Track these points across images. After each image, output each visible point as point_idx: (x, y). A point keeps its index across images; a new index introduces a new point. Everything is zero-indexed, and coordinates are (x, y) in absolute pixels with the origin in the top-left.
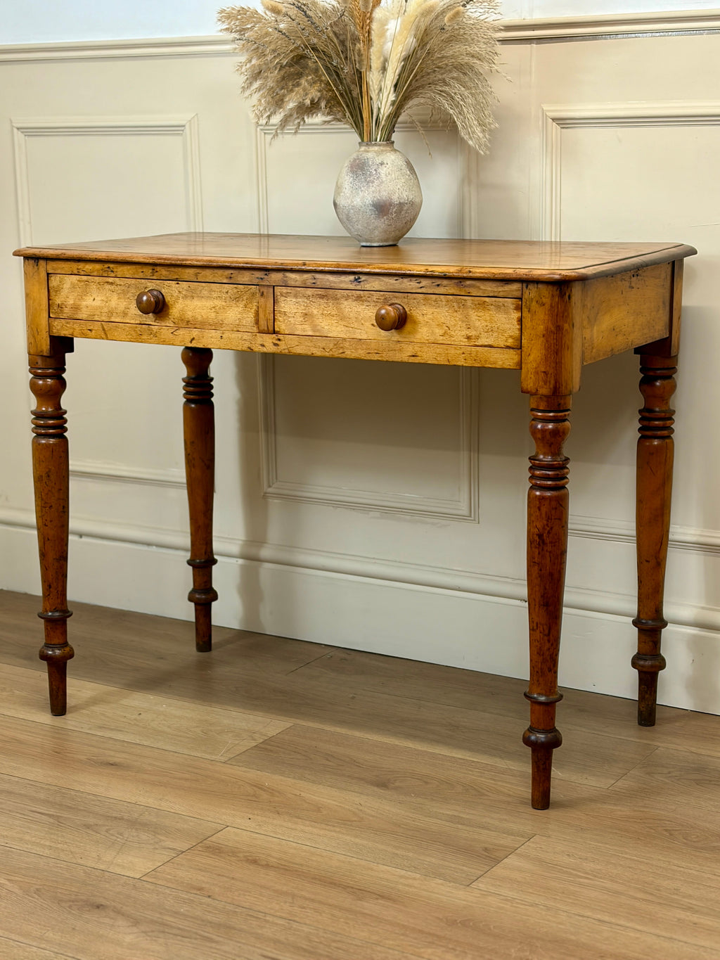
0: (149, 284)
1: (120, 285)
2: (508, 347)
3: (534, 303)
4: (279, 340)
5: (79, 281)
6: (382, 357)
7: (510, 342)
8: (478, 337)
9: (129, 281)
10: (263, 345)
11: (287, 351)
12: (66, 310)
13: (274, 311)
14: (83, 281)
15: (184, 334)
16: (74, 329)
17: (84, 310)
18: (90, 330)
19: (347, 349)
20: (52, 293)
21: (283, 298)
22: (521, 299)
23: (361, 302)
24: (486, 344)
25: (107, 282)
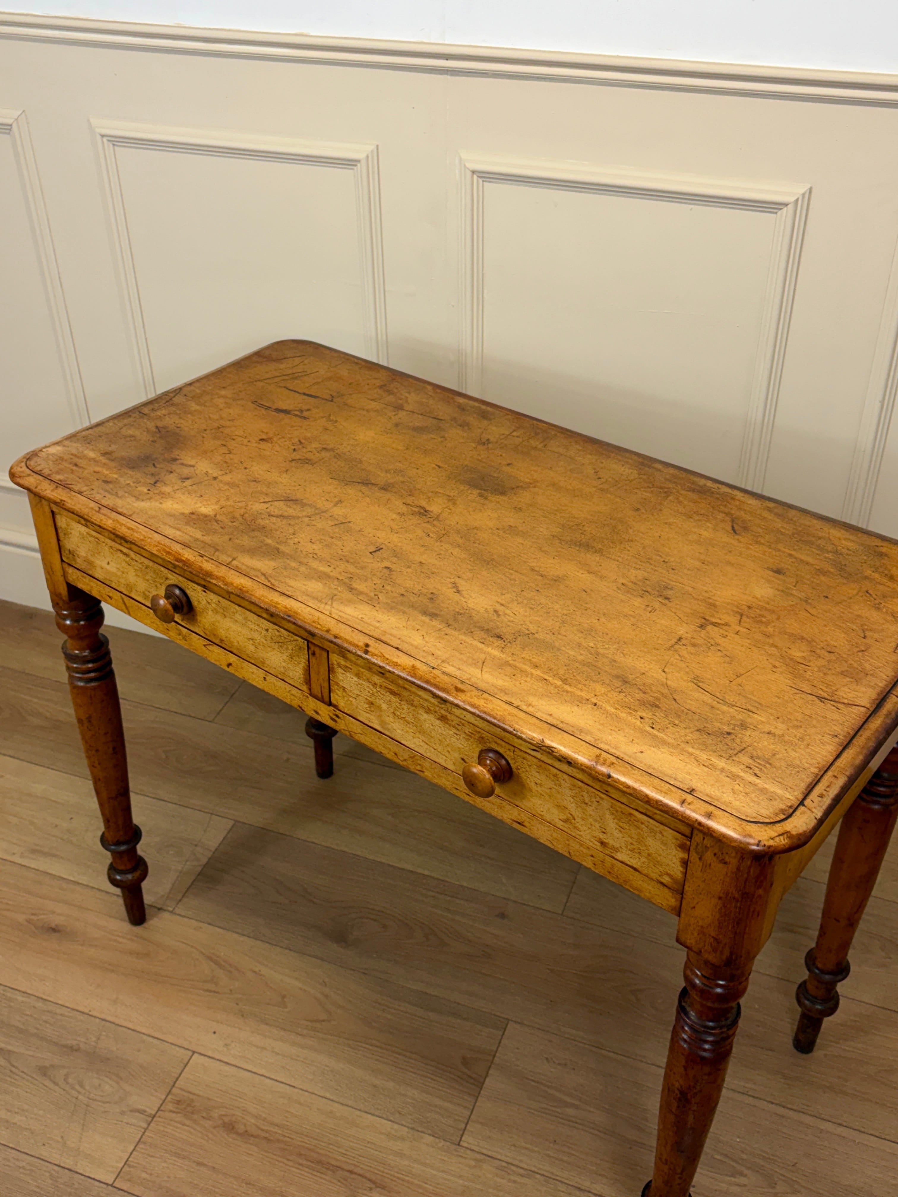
0: (170, 576)
1: (136, 561)
2: (662, 884)
4: (337, 716)
5: (87, 533)
6: (474, 801)
8: (617, 850)
9: (147, 562)
10: (317, 713)
11: (347, 733)
12: (79, 560)
13: (329, 679)
14: (92, 536)
15: (219, 654)
16: (91, 587)
17: (98, 569)
18: (110, 597)
19: (427, 770)
20: (61, 535)
21: (340, 670)
23: (447, 726)
24: (629, 863)
25: (121, 551)
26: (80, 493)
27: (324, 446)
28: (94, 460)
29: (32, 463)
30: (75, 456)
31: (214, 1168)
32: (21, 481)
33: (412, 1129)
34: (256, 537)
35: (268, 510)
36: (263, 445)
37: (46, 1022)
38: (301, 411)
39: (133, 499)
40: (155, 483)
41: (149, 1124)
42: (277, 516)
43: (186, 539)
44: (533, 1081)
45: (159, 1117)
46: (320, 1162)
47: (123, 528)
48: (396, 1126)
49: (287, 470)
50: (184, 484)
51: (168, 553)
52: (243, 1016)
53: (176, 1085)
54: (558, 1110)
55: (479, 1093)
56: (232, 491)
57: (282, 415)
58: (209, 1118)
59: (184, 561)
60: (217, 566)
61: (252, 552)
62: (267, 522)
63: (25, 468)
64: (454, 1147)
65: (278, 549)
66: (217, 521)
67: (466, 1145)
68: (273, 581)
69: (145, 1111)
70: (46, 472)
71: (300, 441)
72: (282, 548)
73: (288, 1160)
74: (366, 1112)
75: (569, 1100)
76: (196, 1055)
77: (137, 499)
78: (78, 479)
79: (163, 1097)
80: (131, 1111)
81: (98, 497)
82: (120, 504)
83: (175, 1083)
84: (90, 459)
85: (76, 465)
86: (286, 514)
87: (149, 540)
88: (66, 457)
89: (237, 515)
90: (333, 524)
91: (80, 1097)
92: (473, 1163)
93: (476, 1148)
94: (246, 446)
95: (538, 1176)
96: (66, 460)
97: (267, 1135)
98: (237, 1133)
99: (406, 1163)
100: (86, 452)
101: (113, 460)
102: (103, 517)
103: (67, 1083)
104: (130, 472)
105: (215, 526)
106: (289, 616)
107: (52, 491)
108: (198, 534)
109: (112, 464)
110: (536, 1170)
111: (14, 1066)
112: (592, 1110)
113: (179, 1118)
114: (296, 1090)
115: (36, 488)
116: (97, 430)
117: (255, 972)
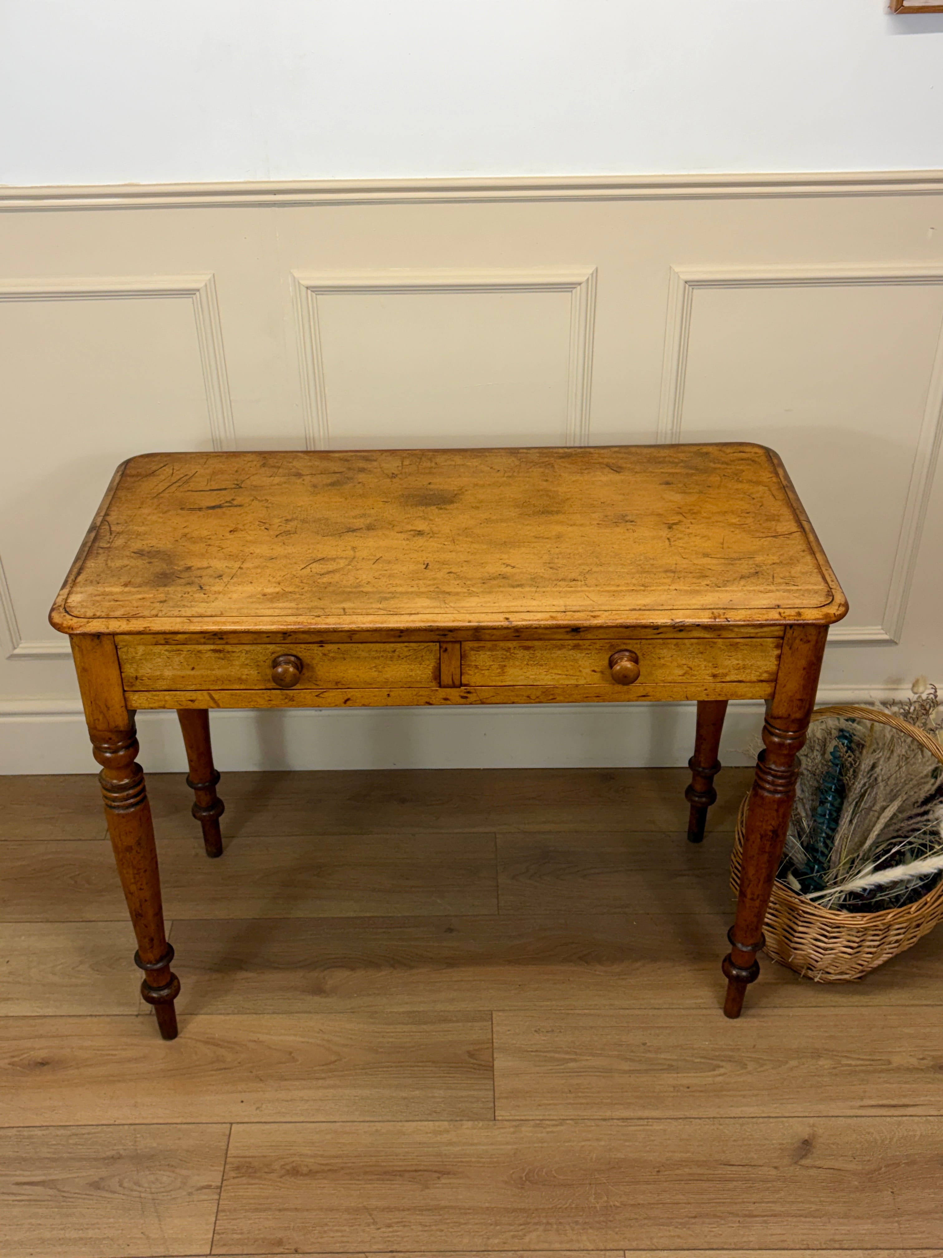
2: (762, 681)
3: (797, 641)
7: (765, 676)
8: (725, 674)
13: (461, 665)
19: (559, 695)
21: (472, 652)
22: (782, 638)
23: (579, 651)
24: (736, 680)
31: (296, 1209)
33: (451, 1120)
41: (220, 1194)
44: (532, 1051)
45: (226, 1186)
46: (385, 1173)
48: (437, 1123)
52: (261, 1080)
53: (229, 1155)
54: (562, 1067)
55: (494, 1075)
58: (273, 1171)
64: (491, 1123)
67: (500, 1118)
69: (211, 1186)
73: (358, 1180)
74: (407, 1121)
75: (567, 1056)
76: (234, 1126)
79: (222, 1169)
80: (198, 1190)
83: (226, 1154)
91: (143, 1195)
92: (512, 1130)
93: (511, 1118)
95: (568, 1122)
97: (329, 1167)
98: (302, 1175)
99: (458, 1149)
103: (124, 1188)
110: (565, 1118)
111: (65, 1192)
112: (588, 1058)
113: (244, 1180)
114: (338, 1124)
117: (255, 1041)
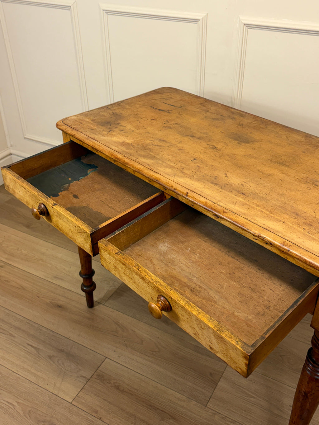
26: (81, 132)
27: (176, 123)
28: (88, 122)
29: (65, 121)
30: (81, 120)
31: (110, 402)
32: (60, 127)
33: (188, 397)
34: (147, 152)
35: (152, 143)
36: (152, 121)
37: (52, 339)
38: (169, 110)
39: (101, 136)
40: (110, 131)
41: (87, 382)
42: (156, 145)
43: (119, 150)
44: (238, 385)
45: (91, 380)
46: (151, 406)
47: (96, 145)
48: (182, 396)
49: (161, 130)
50: (121, 132)
51: (112, 155)
52: (126, 346)
53: (99, 369)
54: (247, 398)
55: (216, 387)
56: (139, 135)
57: (161, 112)
58: (110, 383)
59: (118, 158)
60: (130, 161)
61: (145, 157)
62: (152, 147)
63: (62, 123)
64: (204, 407)
65: (155, 157)
66: (132, 145)
67: (209, 407)
68: (152, 167)
69: (86, 377)
70: (70, 124)
71: (167, 121)
72: (156, 156)
73: (138, 403)
74: (171, 389)
75: (252, 395)
76: (107, 358)
77: (103, 136)
78: (81, 127)
79: (93, 373)
80: (81, 376)
81: (88, 134)
82: (96, 137)
83: (98, 368)
84: (87, 122)
85: (81, 123)
86: (159, 145)
87: (105, 150)
88: (78, 120)
89: (140, 144)
90: (177, 149)
91: (62, 369)
92: (211, 414)
93: (213, 409)
94: (146, 121)
95: (237, 423)
96: (78, 121)
97: (131, 392)
98: (120, 390)
99: (184, 410)
100: (85, 119)
101: (95, 123)
102: (89, 141)
103: (58, 363)
104: (101, 127)
105: (131, 147)
106: (157, 180)
107: (71, 131)
108: (124, 149)
109: (95, 124)
110: (237, 421)
111: (40, 354)
112: (261, 400)
113: (98, 381)
114: (144, 377)
115: (65, 130)
116: (90, 112)
117: (132, 330)
